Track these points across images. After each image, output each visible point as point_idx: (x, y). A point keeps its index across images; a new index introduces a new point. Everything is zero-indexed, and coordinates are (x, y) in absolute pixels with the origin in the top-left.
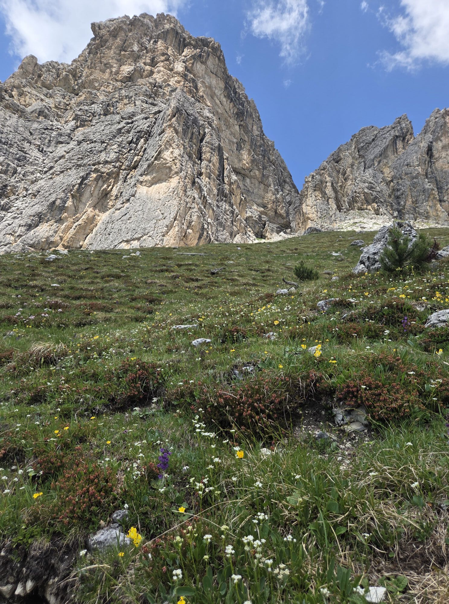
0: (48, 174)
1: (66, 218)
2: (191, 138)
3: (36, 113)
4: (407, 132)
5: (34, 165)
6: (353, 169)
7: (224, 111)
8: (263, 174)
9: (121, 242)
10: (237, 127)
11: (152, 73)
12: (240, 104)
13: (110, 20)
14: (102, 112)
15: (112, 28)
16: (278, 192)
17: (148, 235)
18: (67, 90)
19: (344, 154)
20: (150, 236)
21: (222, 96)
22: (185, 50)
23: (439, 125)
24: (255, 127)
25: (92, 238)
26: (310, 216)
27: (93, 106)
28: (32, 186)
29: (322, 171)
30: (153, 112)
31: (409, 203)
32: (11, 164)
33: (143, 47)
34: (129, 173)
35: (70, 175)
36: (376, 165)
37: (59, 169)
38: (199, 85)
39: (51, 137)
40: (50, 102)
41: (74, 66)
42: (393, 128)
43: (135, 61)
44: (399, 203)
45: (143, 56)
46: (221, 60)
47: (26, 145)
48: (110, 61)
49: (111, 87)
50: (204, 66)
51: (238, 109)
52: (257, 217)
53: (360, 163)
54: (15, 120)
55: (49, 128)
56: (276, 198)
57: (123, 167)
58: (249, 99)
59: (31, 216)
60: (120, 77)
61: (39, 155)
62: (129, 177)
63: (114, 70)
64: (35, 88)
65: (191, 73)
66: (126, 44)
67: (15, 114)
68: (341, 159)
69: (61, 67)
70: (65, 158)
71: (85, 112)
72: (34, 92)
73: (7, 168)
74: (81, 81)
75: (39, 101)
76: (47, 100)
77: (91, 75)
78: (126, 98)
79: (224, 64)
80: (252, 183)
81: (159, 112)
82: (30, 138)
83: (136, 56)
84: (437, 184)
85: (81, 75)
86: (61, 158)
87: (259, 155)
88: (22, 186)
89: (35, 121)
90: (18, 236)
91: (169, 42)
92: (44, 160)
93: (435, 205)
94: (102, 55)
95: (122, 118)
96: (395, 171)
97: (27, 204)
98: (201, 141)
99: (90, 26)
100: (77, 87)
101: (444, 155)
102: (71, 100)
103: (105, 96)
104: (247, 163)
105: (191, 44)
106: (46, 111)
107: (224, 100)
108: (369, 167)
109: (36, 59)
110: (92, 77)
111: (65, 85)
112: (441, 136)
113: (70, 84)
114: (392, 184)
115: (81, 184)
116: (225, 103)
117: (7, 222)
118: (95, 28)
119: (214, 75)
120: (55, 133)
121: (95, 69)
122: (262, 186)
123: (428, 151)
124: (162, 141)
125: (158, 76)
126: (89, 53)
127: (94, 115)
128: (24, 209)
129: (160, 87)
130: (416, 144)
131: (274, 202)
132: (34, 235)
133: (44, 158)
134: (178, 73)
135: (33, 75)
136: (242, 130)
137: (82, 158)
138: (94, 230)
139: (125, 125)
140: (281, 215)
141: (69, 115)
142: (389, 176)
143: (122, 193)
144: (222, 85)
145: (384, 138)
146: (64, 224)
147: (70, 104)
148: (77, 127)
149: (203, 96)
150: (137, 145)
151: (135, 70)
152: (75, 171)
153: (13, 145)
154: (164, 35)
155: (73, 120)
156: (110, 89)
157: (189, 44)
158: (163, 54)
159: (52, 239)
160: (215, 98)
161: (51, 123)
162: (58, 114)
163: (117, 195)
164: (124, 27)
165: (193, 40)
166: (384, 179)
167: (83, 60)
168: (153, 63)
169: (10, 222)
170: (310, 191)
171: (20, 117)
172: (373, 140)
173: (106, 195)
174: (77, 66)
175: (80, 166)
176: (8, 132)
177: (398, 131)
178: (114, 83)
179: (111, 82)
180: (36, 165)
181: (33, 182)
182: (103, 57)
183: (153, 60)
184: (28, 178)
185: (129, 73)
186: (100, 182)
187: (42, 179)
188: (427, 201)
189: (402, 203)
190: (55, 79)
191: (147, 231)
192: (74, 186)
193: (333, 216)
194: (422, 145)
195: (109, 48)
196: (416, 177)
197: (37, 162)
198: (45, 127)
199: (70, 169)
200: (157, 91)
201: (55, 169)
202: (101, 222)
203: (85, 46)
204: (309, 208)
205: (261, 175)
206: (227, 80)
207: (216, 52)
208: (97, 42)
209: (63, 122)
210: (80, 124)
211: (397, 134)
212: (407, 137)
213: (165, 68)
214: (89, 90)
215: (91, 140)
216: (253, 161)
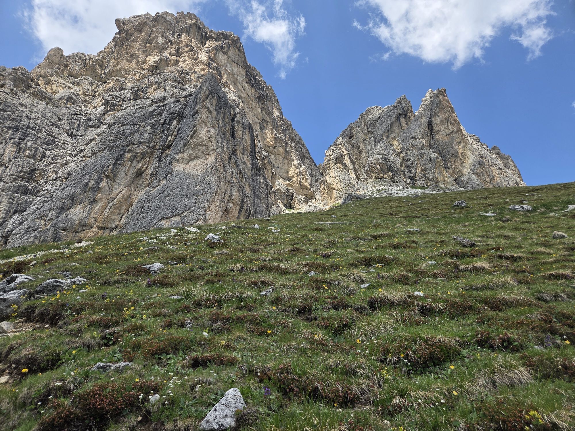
0: (78, 157)
1: (101, 199)
2: (224, 118)
3: (64, 99)
4: (408, 110)
5: (63, 149)
6: (365, 143)
7: (246, 96)
8: (286, 150)
9: (160, 220)
10: (259, 110)
11: (177, 62)
12: (260, 89)
13: (134, 17)
14: (132, 97)
15: (137, 23)
16: (301, 166)
17: (190, 211)
18: (94, 78)
19: (356, 130)
20: (191, 212)
21: (244, 83)
22: (208, 42)
23: (435, 103)
24: (275, 110)
25: (128, 217)
26: (334, 186)
27: (122, 91)
28: (63, 169)
29: (340, 146)
30: (183, 96)
31: (419, 171)
32: (40, 148)
33: (167, 40)
34: (163, 153)
35: (103, 157)
36: (385, 139)
37: (90, 152)
38: (223, 72)
39: (80, 121)
40: (78, 90)
41: (101, 57)
42: (396, 107)
43: (160, 52)
44: (410, 171)
45: (168, 47)
46: (241, 51)
47: (55, 130)
48: (137, 52)
49: (138, 75)
50: (225, 56)
51: (259, 93)
52: (285, 189)
53: (370, 138)
54: (43, 106)
55: (78, 113)
56: (300, 172)
57: (157, 147)
58: (268, 85)
59: (62, 198)
60: (146, 66)
61: (68, 139)
62: (164, 155)
63: (140, 60)
64: (61, 77)
65: (214, 62)
66: (151, 37)
67: (42, 101)
68: (354, 135)
69: (88, 57)
70: (96, 141)
71: (115, 97)
72: (61, 80)
73: (35, 152)
74: (108, 70)
75: (67, 88)
76: (75, 88)
77: (118, 64)
78: (155, 84)
79: (244, 55)
80: (276, 159)
81: (190, 95)
82: (58, 123)
83: (161, 47)
84: (440, 154)
85: (108, 65)
86: (91, 141)
87: (281, 133)
88: (52, 169)
89: (63, 107)
90: (49, 220)
91: (192, 35)
92: (73, 144)
93: (442, 172)
94: (128, 47)
95: (153, 101)
96: (403, 143)
97: (57, 187)
98: (233, 120)
99: (115, 22)
100: (104, 76)
101: (442, 129)
102: (99, 87)
103: (133, 83)
104: (271, 141)
105: (213, 38)
106: (74, 97)
107: (246, 85)
108: (379, 142)
109: (62, 51)
110: (119, 67)
111: (92, 74)
112: (438, 112)
113: (97, 73)
114: (401, 155)
115: (115, 164)
116: (247, 88)
117: (36, 206)
118: (119, 24)
119: (236, 64)
120: (84, 118)
121: (122, 59)
122: (286, 161)
123: (429, 125)
124: (197, 121)
125: (183, 65)
126: (115, 45)
127: (123, 99)
128: (54, 192)
129: (188, 74)
130: (417, 120)
131: (298, 176)
132: (67, 218)
133: (73, 142)
134: (202, 62)
135: (59, 65)
136: (263, 112)
137: (114, 140)
138: (130, 210)
139: (156, 108)
140: (305, 187)
141: (98, 101)
142: (399, 148)
143: (157, 171)
144: (243, 72)
145: (389, 116)
146: (99, 205)
147: (98, 91)
148: (107, 111)
149: (226, 83)
150: (170, 125)
151: (161, 59)
152: (108, 152)
153: (41, 130)
154: (188, 30)
155: (102, 105)
156: (137, 77)
157: (211, 37)
158: (187, 46)
159: (86, 221)
160: (238, 84)
161: (80, 109)
162: (86, 101)
163: (152, 174)
164: (149, 22)
165: (215, 34)
166: (394, 151)
167: (109, 52)
168: (178, 53)
169: (40, 206)
170: (332, 164)
171: (48, 103)
172: (379, 118)
173: (141, 174)
174: (103, 57)
175: (113, 147)
176: (36, 118)
177: (400, 109)
178: (141, 72)
179: (138, 71)
180: (66, 148)
181: (63, 166)
182: (129, 49)
183: (178, 50)
184: (58, 161)
185: (155, 62)
186: (135, 162)
187: (72, 161)
188: (435, 168)
189: (413, 171)
190: (82, 69)
191: (187, 207)
192: (108, 167)
193: (356, 185)
194: (423, 121)
195: (135, 41)
196: (422, 148)
197: (66, 146)
198: (74, 113)
199: (102, 150)
200: (184, 77)
201: (86, 151)
202: (136, 201)
203: (111, 39)
204: (333, 178)
205: (284, 152)
206: (247, 67)
207: (235, 44)
208: (122, 35)
209: (92, 107)
210: (110, 108)
211: (400, 112)
212: (408, 114)
213: (190, 58)
214: (117, 78)
215: (123, 123)
216: (276, 139)
